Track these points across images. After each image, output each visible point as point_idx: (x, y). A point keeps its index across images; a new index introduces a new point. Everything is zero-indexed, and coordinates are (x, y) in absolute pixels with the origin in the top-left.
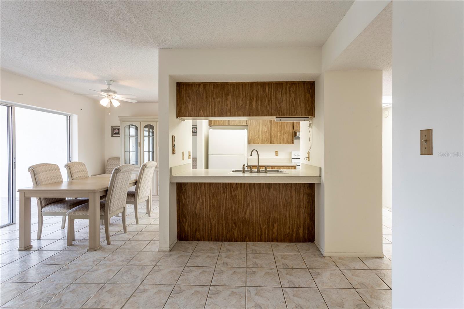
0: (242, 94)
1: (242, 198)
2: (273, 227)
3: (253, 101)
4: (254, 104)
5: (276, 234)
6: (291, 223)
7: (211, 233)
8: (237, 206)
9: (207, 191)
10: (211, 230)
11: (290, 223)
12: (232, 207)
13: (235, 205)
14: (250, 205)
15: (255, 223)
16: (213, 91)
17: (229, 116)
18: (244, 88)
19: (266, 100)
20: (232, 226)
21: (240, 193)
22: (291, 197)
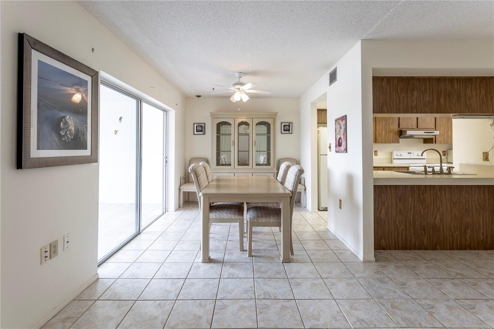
0: (428, 89)
1: (431, 202)
2: (466, 233)
3: (441, 97)
4: (442, 100)
5: (469, 241)
6: (485, 229)
7: (398, 241)
8: (426, 210)
9: (392, 194)
10: (398, 237)
11: (483, 228)
12: (420, 212)
13: (424, 210)
14: (440, 209)
15: (446, 229)
16: (397, 85)
17: (415, 113)
18: (431, 83)
19: (455, 96)
20: (421, 233)
21: (429, 196)
22: (485, 200)
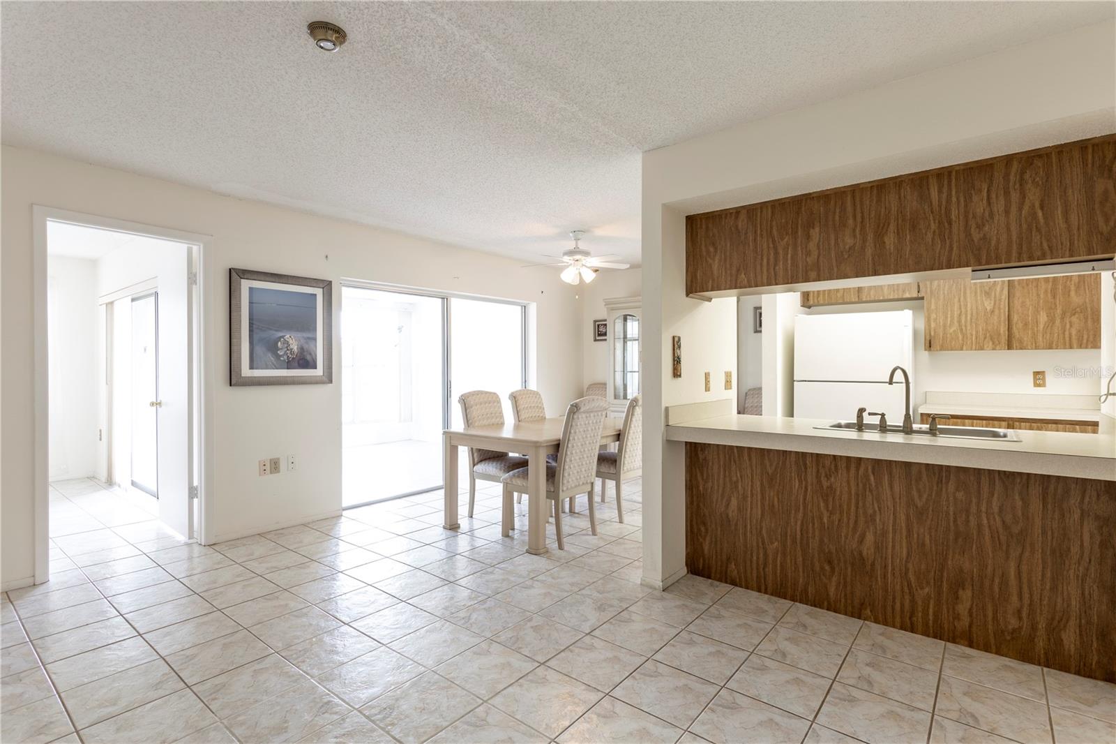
0: (851, 217)
1: (850, 499)
2: (957, 598)
3: (887, 231)
4: (890, 240)
5: (965, 621)
6: (1026, 601)
7: (765, 574)
8: (836, 517)
9: (754, 468)
10: (765, 565)
11: (1021, 598)
12: (821, 518)
13: (831, 514)
14: (875, 520)
15: (893, 574)
16: (772, 221)
17: (814, 281)
18: (858, 199)
19: (932, 222)
20: (822, 568)
21: (844, 484)
